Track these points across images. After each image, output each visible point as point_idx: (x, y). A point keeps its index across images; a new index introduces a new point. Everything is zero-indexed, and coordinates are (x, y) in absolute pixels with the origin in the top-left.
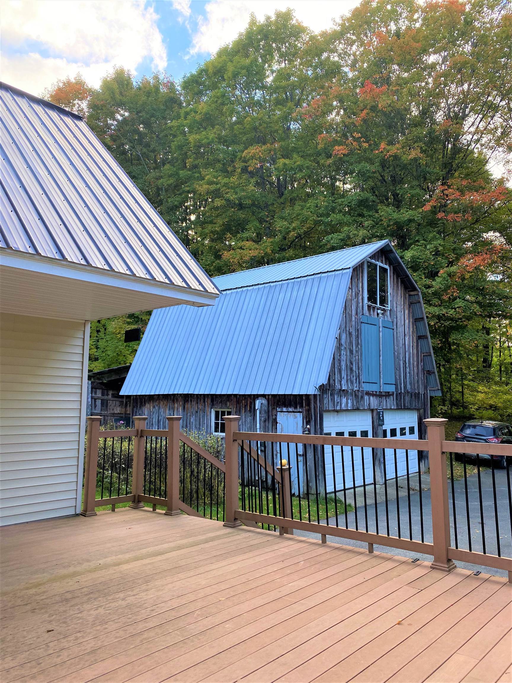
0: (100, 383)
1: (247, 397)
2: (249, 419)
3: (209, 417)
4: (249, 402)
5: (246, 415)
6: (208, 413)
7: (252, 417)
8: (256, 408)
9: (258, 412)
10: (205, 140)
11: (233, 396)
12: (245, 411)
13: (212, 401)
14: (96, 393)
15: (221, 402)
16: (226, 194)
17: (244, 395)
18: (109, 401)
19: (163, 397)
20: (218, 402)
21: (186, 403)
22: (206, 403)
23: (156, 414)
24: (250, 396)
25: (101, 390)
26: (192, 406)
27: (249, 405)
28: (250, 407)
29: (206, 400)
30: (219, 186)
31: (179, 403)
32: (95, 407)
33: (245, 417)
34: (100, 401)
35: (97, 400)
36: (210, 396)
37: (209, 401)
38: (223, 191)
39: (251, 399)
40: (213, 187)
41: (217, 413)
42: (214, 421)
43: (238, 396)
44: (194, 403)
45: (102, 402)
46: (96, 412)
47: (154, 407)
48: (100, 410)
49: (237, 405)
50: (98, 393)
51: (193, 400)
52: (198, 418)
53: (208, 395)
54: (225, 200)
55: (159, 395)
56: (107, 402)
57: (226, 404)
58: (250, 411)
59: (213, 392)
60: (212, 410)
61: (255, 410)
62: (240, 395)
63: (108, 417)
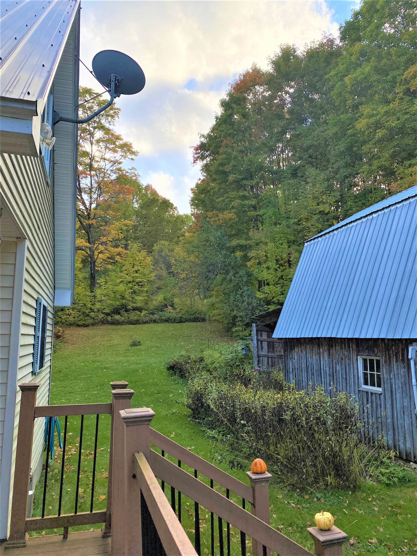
0: (265, 326)
1: (397, 342)
2: (403, 371)
3: (355, 366)
4: (400, 349)
5: (398, 366)
6: (355, 361)
7: (406, 369)
8: (410, 357)
9: (412, 363)
10: (361, 75)
11: (380, 341)
12: (397, 361)
13: (358, 346)
14: (261, 336)
15: (367, 348)
16: (387, 122)
17: (393, 340)
18: (275, 343)
19: (309, 341)
20: (365, 348)
21: (331, 349)
22: (351, 349)
23: (304, 359)
24: (400, 340)
25: (266, 333)
26: (337, 352)
27: (401, 352)
28: (403, 355)
29: (351, 345)
30: (378, 117)
31: (324, 348)
32: (262, 348)
33: (397, 369)
34: (266, 343)
35: (263, 343)
36: (354, 341)
37: (354, 346)
38: (383, 120)
39: (402, 344)
40: (372, 120)
41: (365, 361)
42: (362, 371)
43: (386, 341)
44: (338, 348)
45: (268, 344)
46: (263, 353)
47: (302, 351)
48: (267, 351)
49: (386, 352)
50: (263, 336)
51: (337, 345)
52: (344, 367)
53: (352, 339)
54: (387, 129)
55: (305, 338)
56: (274, 345)
57: (374, 351)
58: (403, 360)
59: (356, 336)
60: (359, 357)
61: (409, 360)
62: (388, 339)
63: (276, 359)
